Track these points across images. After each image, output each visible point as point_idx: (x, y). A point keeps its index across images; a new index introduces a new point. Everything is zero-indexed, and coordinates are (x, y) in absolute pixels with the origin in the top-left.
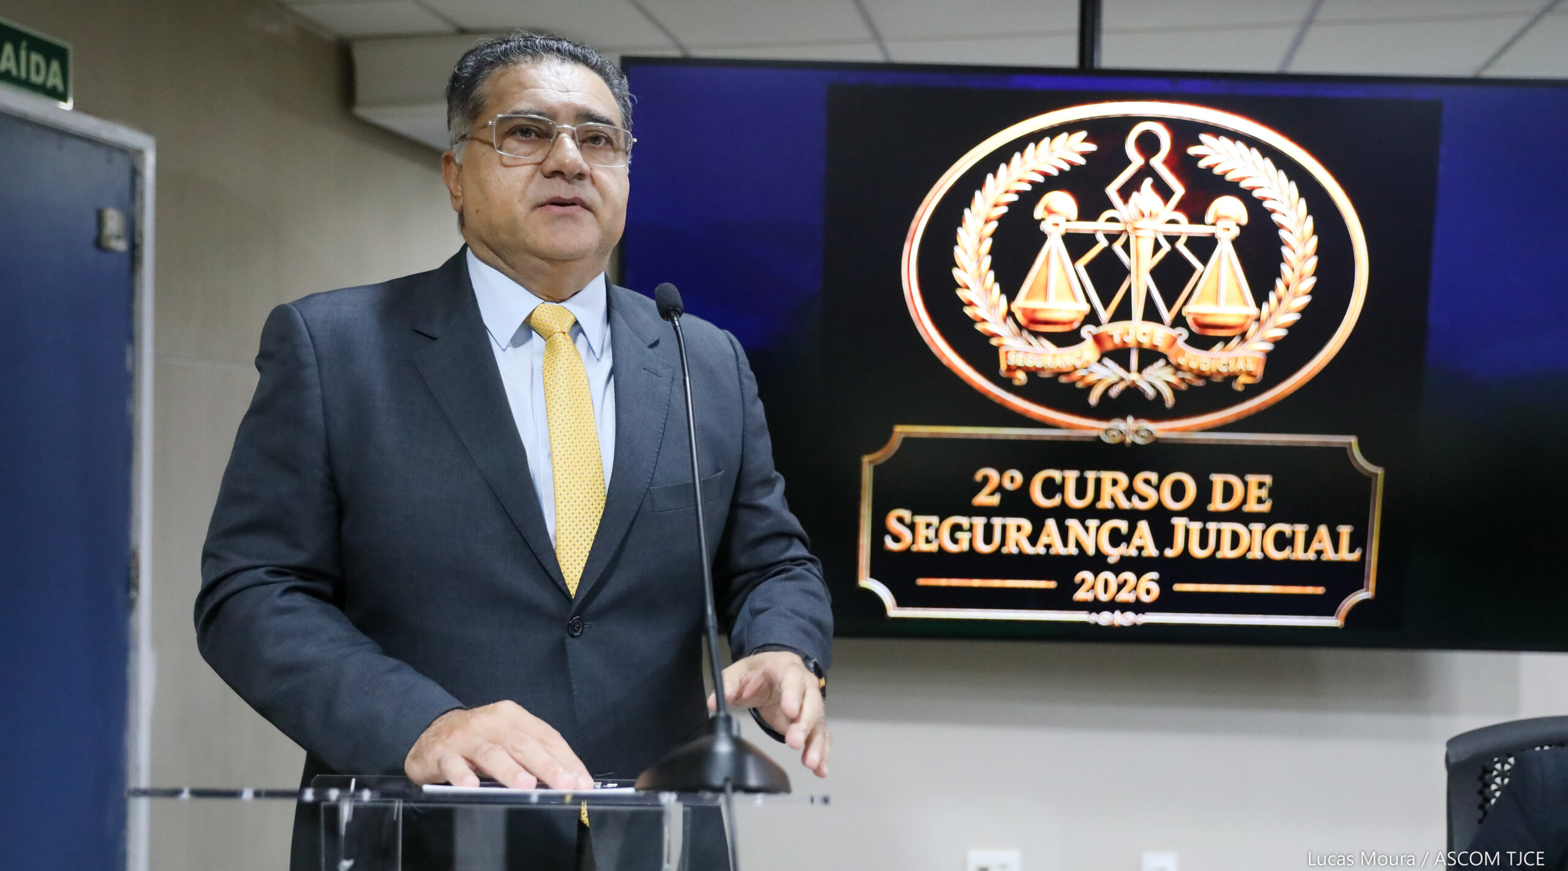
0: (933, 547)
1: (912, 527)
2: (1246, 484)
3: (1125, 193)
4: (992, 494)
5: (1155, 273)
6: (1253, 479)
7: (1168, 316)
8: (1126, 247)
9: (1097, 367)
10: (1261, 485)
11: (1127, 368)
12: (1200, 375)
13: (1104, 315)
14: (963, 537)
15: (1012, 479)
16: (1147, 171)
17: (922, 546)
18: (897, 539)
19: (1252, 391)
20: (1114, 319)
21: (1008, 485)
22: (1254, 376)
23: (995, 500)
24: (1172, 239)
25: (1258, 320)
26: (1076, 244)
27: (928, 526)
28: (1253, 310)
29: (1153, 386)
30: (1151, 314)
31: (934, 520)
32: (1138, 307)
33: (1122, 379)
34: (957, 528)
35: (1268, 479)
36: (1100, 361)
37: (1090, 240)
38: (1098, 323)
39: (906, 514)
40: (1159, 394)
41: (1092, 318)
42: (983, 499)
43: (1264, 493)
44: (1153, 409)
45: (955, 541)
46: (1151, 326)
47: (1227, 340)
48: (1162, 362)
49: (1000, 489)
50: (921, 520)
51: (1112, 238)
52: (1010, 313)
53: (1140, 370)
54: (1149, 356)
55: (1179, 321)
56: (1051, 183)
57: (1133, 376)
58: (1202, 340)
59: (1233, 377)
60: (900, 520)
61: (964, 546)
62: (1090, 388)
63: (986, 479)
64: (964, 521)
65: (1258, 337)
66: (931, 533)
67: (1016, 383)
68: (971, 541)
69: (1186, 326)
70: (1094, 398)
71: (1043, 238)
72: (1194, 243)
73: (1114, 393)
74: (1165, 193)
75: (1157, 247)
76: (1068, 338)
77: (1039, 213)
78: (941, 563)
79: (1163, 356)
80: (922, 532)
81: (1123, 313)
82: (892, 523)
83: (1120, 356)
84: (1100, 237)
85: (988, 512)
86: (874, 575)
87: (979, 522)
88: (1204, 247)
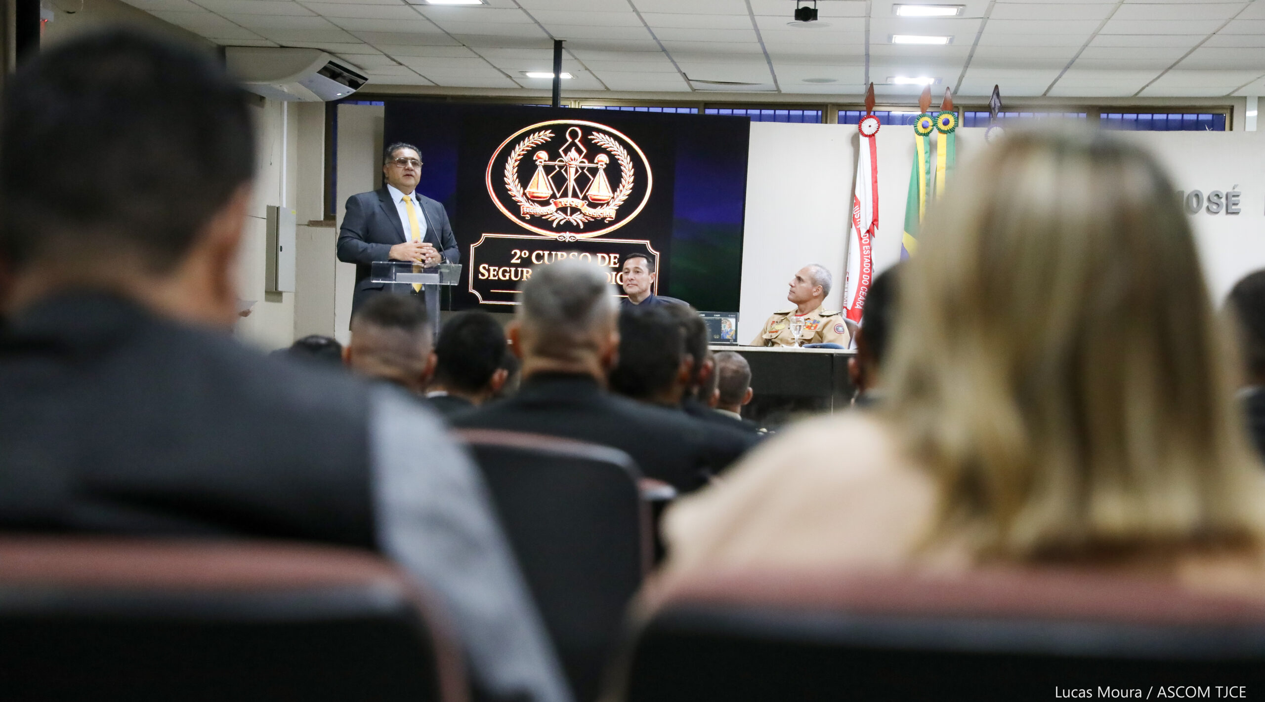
0: (496, 278)
1: (488, 271)
2: (610, 257)
3: (566, 151)
4: (518, 259)
5: (576, 180)
6: (612, 256)
7: (581, 196)
8: (566, 171)
9: (555, 214)
10: (615, 258)
11: (567, 215)
12: (592, 218)
13: (558, 195)
14: (507, 275)
15: (525, 254)
16: (573, 144)
17: (492, 277)
18: (483, 275)
19: (612, 223)
20: (561, 197)
21: (523, 255)
22: (612, 218)
23: (519, 261)
24: (582, 168)
25: (613, 198)
26: (548, 169)
27: (494, 270)
28: (612, 195)
29: (576, 221)
30: (575, 195)
31: (497, 268)
32: (570, 193)
33: (565, 218)
34: (505, 271)
35: (618, 256)
36: (556, 211)
37: (552, 168)
38: (556, 198)
39: (486, 266)
40: (578, 224)
41: (553, 196)
42: (514, 261)
43: (616, 261)
44: (576, 229)
45: (504, 276)
46: (575, 200)
47: (602, 205)
48: (579, 213)
49: (520, 257)
50: (492, 268)
51: (561, 167)
52: (524, 194)
53: (571, 215)
54: (575, 210)
55: (585, 198)
56: (539, 147)
57: (568, 218)
58: (593, 205)
59: (605, 218)
60: (484, 268)
61: (507, 278)
62: (553, 221)
63: (515, 254)
64: (508, 269)
65: (614, 203)
66: (495, 273)
67: (527, 218)
68: (510, 276)
69: (588, 200)
70: (554, 225)
71: (536, 167)
72: (590, 169)
73: (562, 223)
74: (579, 151)
75: (577, 171)
76: (545, 203)
77: (535, 158)
78: (499, 284)
79: (579, 210)
80: (492, 273)
81: (565, 195)
82: (481, 269)
83: (564, 210)
84: (556, 167)
85: (516, 266)
86: (474, 288)
87: (513, 269)
88: (594, 171)
